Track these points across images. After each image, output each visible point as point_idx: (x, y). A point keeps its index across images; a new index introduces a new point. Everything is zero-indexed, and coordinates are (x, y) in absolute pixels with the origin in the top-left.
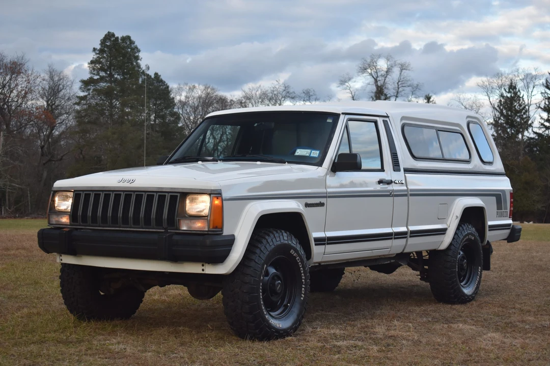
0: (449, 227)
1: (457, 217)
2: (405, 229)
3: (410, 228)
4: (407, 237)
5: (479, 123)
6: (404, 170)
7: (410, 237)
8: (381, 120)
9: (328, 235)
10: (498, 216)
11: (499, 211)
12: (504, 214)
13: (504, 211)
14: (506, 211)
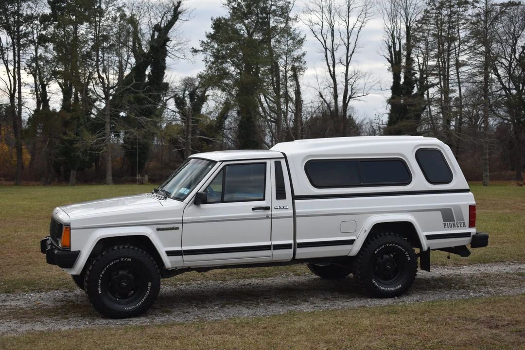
0: (358, 238)
1: (365, 231)
2: (292, 242)
3: (298, 241)
4: (292, 248)
5: (439, 149)
6: (294, 198)
7: (298, 247)
8: (273, 162)
9: (185, 248)
10: (446, 227)
11: (449, 223)
12: (459, 225)
13: (459, 222)
14: (462, 222)
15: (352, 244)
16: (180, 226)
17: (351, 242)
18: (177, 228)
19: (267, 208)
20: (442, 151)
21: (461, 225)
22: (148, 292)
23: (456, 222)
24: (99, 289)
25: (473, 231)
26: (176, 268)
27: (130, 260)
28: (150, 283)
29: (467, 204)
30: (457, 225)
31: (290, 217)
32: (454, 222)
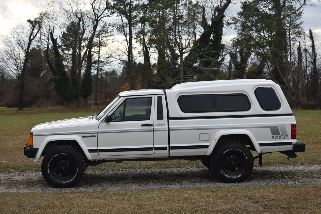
0: (211, 144)
1: (215, 140)
2: (167, 146)
3: (171, 145)
4: (167, 150)
5: (273, 87)
6: (169, 118)
7: (171, 149)
8: (156, 96)
9: (99, 148)
10: (274, 138)
11: (276, 136)
12: (284, 137)
13: (283, 135)
14: (286, 135)
15: (207, 148)
16: (96, 135)
17: (207, 147)
18: (95, 136)
19: (151, 125)
20: (274, 89)
21: (285, 137)
22: (77, 173)
23: (281, 135)
24: (48, 171)
25: (294, 141)
26: (96, 160)
27: (66, 154)
28: (78, 168)
29: (289, 124)
30: (282, 137)
31: (166, 130)
32: (279, 135)
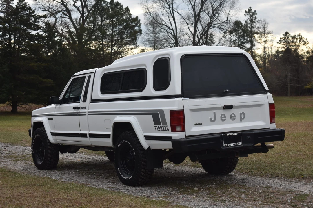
0: (111, 134)
3: (90, 132)
4: (87, 137)
5: (170, 58)
6: (91, 101)
7: (90, 137)
8: (88, 75)
9: (55, 131)
10: (157, 129)
11: (158, 126)
12: (164, 129)
13: (164, 126)
14: (166, 126)
15: (110, 138)
16: (53, 117)
19: (78, 108)
21: (165, 129)
22: (44, 156)
24: (33, 151)
25: (174, 135)
27: (39, 136)
28: (44, 150)
29: (169, 109)
30: (163, 129)
31: (86, 115)
32: (161, 126)
